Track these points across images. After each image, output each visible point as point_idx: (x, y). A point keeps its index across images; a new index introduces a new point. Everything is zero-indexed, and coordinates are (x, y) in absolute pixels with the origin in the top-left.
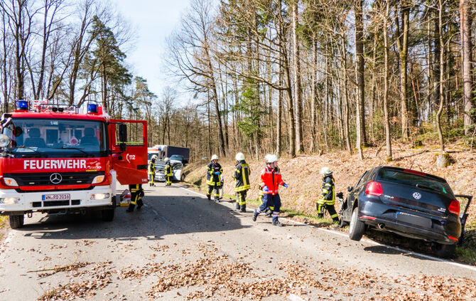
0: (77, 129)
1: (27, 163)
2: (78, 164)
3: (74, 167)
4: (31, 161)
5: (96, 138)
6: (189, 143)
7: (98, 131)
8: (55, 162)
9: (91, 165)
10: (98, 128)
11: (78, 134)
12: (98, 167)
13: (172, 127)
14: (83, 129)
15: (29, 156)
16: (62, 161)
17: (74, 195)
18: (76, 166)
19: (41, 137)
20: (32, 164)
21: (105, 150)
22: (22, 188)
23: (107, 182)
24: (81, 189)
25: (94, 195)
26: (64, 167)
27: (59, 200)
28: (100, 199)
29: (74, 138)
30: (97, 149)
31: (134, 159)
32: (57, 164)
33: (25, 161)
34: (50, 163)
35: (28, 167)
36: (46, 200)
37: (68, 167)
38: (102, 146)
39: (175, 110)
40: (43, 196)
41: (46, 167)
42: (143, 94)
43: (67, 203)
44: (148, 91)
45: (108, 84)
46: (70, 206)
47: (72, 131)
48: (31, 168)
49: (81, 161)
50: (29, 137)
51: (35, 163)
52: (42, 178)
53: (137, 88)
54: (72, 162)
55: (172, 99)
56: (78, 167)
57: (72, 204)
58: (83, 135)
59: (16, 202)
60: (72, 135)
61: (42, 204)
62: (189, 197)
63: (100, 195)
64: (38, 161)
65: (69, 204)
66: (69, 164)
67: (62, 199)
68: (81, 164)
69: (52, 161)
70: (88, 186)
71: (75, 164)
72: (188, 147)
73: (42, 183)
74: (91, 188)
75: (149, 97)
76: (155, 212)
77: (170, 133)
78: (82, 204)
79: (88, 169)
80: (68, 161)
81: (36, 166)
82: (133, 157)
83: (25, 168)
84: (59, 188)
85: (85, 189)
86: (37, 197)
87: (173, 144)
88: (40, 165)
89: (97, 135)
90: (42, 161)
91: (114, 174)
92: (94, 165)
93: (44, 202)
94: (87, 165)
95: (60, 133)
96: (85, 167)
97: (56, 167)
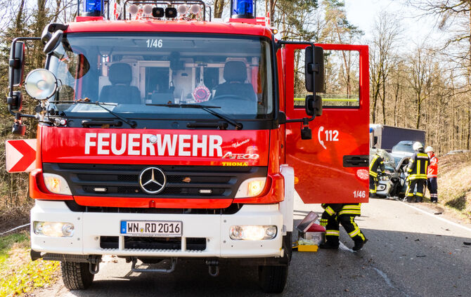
0: (210, 65)
1: (92, 140)
2: (203, 146)
3: (195, 153)
4: (101, 136)
5: (250, 85)
6: (423, 121)
7: (255, 69)
8: (153, 138)
9: (234, 150)
10: (255, 62)
11: (210, 78)
12: (252, 155)
13: (391, 91)
14: (220, 66)
15: (96, 123)
16: (167, 137)
17: (193, 225)
18: (200, 150)
19: (134, 84)
20: (101, 144)
21: (270, 111)
22: (79, 200)
23: (271, 195)
24: (210, 212)
25: (239, 229)
26: (172, 152)
27: (156, 234)
28: (254, 239)
29: (202, 86)
30: (251, 109)
31: (335, 139)
32: (156, 145)
33: (88, 136)
34: (140, 140)
35: (93, 150)
36: (129, 234)
37: (181, 153)
38: (263, 103)
39: (397, 57)
40: (123, 224)
41: (131, 152)
42: (338, 30)
43: (174, 243)
44: (346, 22)
45: (276, 13)
46: (183, 252)
47: (198, 70)
48: (100, 151)
49: (212, 138)
50: (109, 83)
51: (109, 140)
52: (122, 178)
53: (328, 19)
54: (191, 141)
55: (392, 36)
56: (204, 154)
57: (188, 248)
58: (222, 81)
59: (66, 234)
60: (198, 80)
61: (121, 242)
62: (455, 239)
63: (255, 229)
64: (114, 136)
65: (179, 248)
66: (182, 145)
67: (163, 235)
68: (211, 144)
69: (145, 136)
70: (227, 203)
71: (196, 145)
72: (421, 129)
73: (123, 191)
74: (233, 209)
75: (347, 34)
76: (385, 276)
77: (386, 101)
78: (211, 251)
79: (228, 159)
80: (182, 137)
81: (109, 148)
82: (334, 135)
83: (87, 151)
84: (158, 205)
85: (218, 212)
86: (109, 223)
87: (391, 123)
88: (119, 147)
89: (252, 79)
90: (124, 136)
91: (289, 174)
92: (242, 150)
93: (126, 238)
94: (224, 151)
95: (174, 74)
96: (220, 154)
97: (152, 153)
